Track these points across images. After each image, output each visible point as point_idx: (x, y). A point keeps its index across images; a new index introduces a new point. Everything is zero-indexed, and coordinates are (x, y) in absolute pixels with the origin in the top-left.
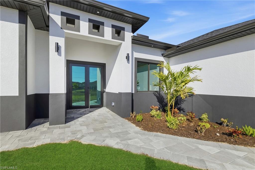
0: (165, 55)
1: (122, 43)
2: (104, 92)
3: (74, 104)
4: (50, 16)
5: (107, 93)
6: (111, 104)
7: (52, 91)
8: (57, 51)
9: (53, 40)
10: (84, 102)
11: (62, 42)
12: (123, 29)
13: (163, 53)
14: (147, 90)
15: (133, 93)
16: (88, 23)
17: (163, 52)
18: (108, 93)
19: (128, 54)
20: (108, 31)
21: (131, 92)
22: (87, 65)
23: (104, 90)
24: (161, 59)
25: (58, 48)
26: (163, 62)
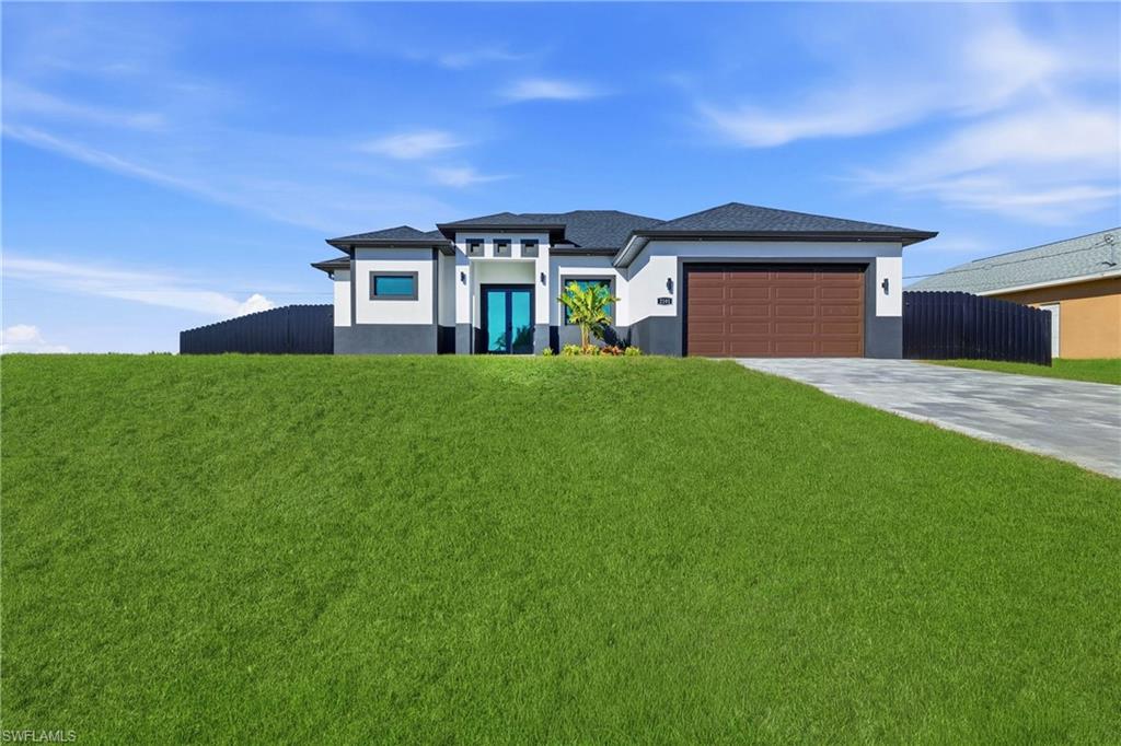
1: (536, 260)
4: (456, 249)
7: (458, 321)
8: (463, 280)
9: (459, 269)
11: (465, 269)
12: (536, 242)
15: (556, 327)
16: (492, 245)
19: (543, 274)
20: (516, 249)
21: (548, 323)
22: (509, 289)
24: (611, 271)
25: (463, 277)
26: (615, 276)
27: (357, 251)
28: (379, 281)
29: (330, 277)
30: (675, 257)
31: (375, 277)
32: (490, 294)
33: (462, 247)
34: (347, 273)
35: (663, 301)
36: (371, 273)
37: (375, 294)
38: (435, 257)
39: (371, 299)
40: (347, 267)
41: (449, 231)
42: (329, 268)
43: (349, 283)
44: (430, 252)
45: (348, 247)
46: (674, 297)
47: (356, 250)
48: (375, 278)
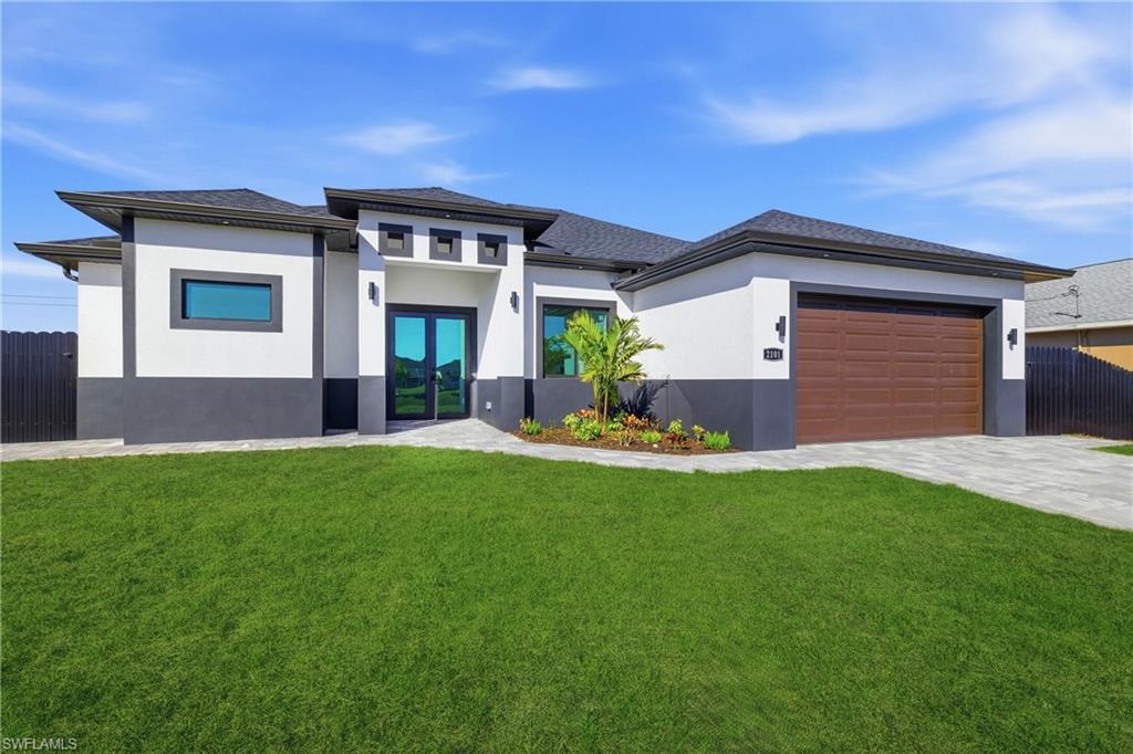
0: (622, 284)
1: (500, 270)
2: (473, 379)
3: (399, 410)
4: (360, 239)
5: (480, 381)
6: (485, 404)
7: (363, 371)
8: (373, 298)
9: (366, 277)
10: (423, 407)
11: (378, 278)
12: (504, 239)
13: (613, 281)
14: (573, 373)
15: (532, 380)
16: (428, 238)
17: (613, 278)
18: (482, 382)
19: (514, 294)
20: (470, 249)
21: (522, 375)
22: (431, 313)
23: (474, 375)
24: (609, 295)
25: (373, 291)
26: (615, 303)
27: (140, 226)
28: (193, 289)
29: (68, 274)
30: (788, 282)
31: (184, 282)
32: (398, 320)
33: (371, 237)
34: (116, 270)
35: (772, 354)
36: (174, 272)
37: (184, 316)
38: (318, 252)
39: (174, 325)
40: (115, 258)
41: (346, 206)
42: (67, 257)
43: (119, 291)
44: (308, 241)
45: (118, 213)
46: (786, 347)
47: (137, 222)
48: (184, 284)
